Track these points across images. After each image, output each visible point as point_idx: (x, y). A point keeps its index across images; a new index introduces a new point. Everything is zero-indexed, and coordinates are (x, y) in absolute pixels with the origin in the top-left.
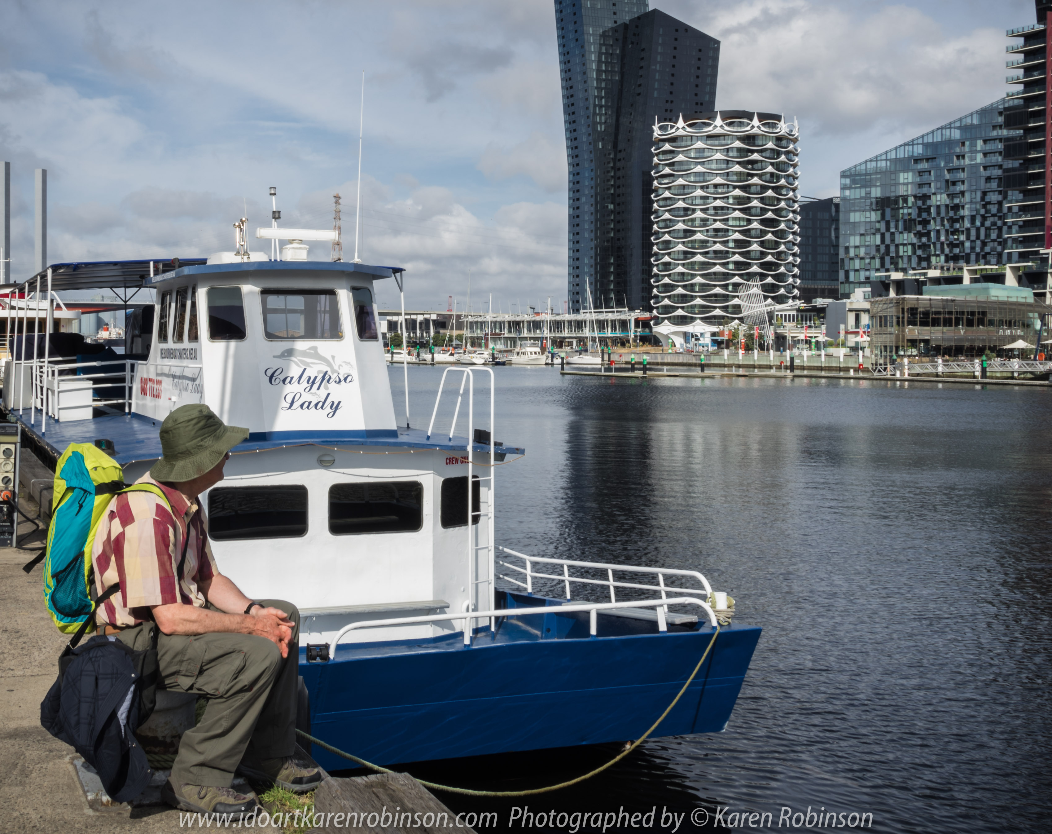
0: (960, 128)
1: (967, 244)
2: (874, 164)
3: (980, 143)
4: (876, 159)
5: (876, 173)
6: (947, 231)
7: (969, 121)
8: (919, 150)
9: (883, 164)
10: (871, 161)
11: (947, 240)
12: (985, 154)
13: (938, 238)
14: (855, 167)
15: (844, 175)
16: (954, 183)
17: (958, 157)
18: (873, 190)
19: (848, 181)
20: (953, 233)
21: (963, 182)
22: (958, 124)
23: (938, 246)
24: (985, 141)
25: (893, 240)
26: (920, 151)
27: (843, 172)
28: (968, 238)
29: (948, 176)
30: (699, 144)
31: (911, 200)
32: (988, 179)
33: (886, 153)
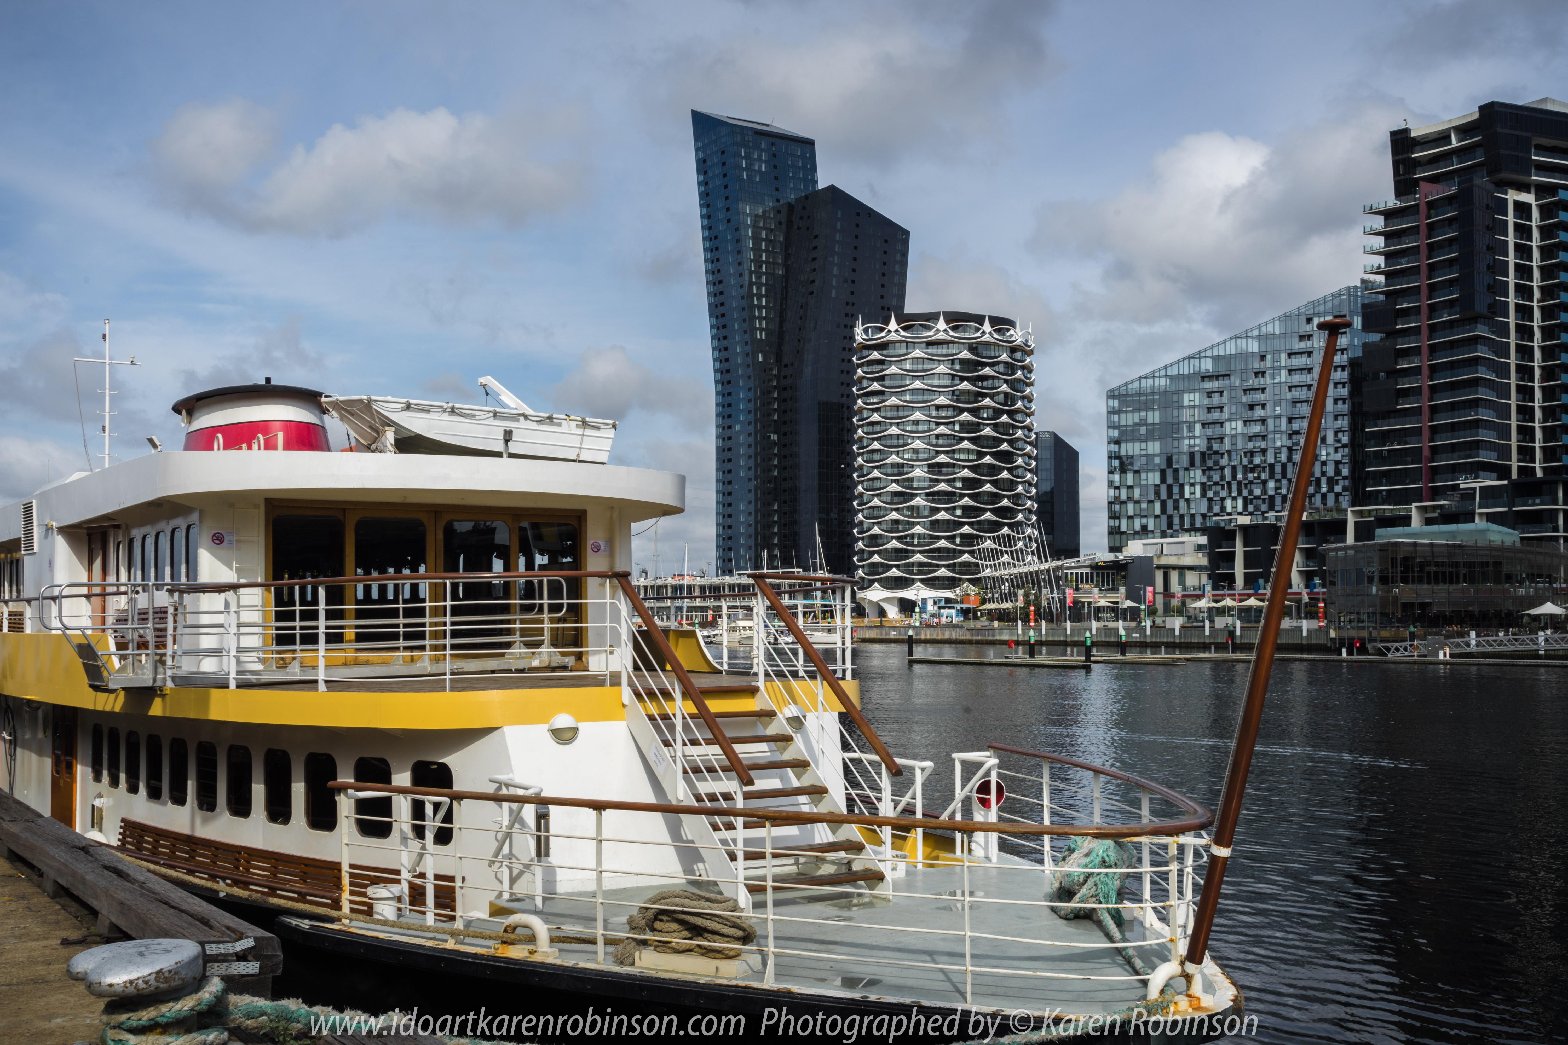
0: (1259, 337)
1: (1271, 484)
2: (1150, 381)
3: (1284, 356)
4: (1152, 376)
5: (1153, 393)
6: (1245, 467)
7: (1269, 329)
8: (1207, 366)
9: (1163, 382)
10: (1146, 377)
11: (1245, 478)
12: (1290, 371)
13: (1234, 476)
14: (1126, 384)
15: (1112, 395)
16: (1251, 407)
17: (1256, 374)
18: (1150, 414)
19: (1116, 403)
20: (1252, 470)
21: (1263, 406)
22: (1256, 333)
23: (1234, 487)
24: (1290, 355)
25: (1176, 479)
26: (1209, 366)
27: (1110, 391)
28: (1272, 476)
29: (1244, 399)
30: (918, 353)
31: (1198, 427)
32: (1295, 402)
33: (1166, 368)
